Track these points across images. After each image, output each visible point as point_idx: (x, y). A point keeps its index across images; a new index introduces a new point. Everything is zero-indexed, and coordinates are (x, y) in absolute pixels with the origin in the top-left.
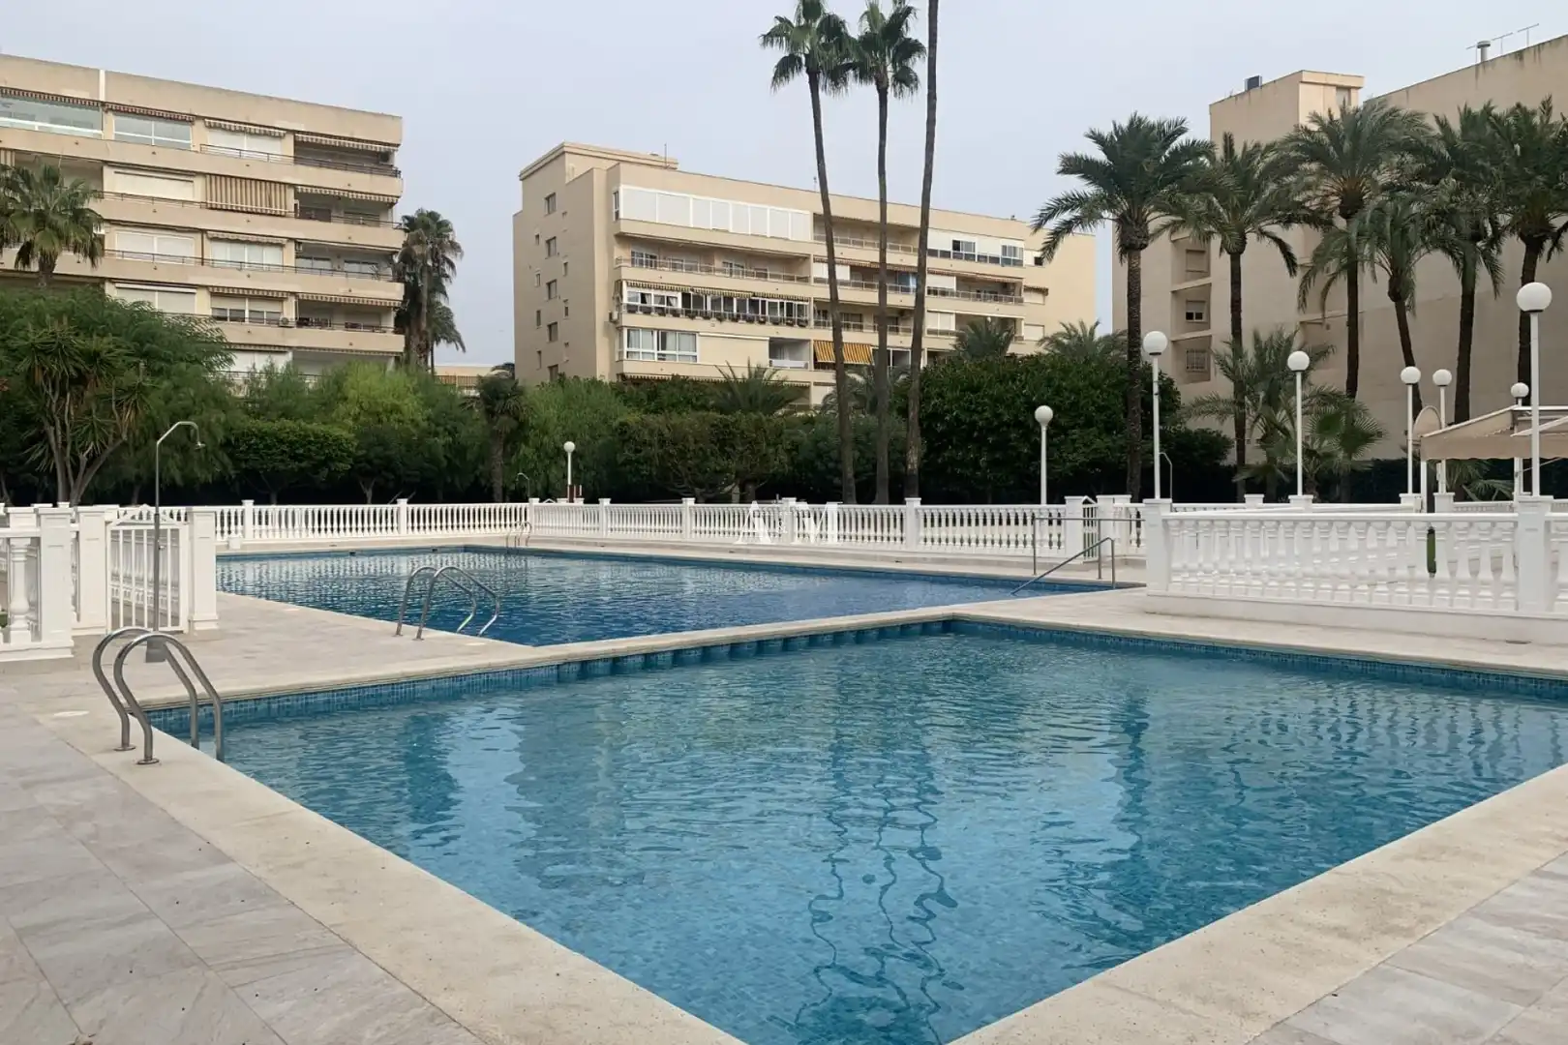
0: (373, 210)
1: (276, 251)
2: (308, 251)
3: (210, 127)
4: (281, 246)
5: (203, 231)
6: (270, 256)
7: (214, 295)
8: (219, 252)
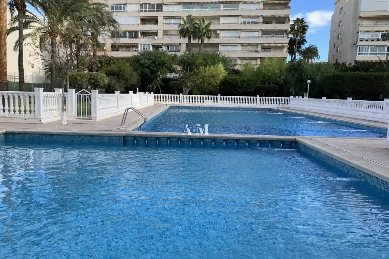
0: (283, 20)
1: (257, 33)
2: (265, 32)
3: (243, 3)
4: (258, 31)
5: (240, 30)
6: (256, 34)
7: (242, 45)
8: (243, 34)
